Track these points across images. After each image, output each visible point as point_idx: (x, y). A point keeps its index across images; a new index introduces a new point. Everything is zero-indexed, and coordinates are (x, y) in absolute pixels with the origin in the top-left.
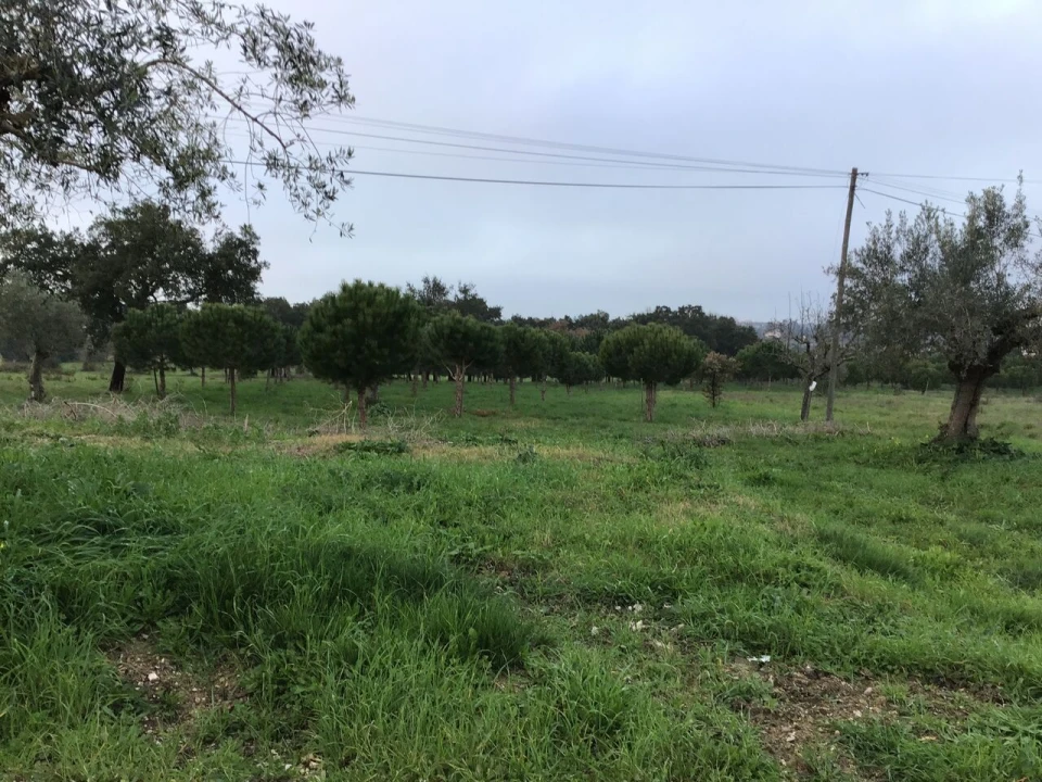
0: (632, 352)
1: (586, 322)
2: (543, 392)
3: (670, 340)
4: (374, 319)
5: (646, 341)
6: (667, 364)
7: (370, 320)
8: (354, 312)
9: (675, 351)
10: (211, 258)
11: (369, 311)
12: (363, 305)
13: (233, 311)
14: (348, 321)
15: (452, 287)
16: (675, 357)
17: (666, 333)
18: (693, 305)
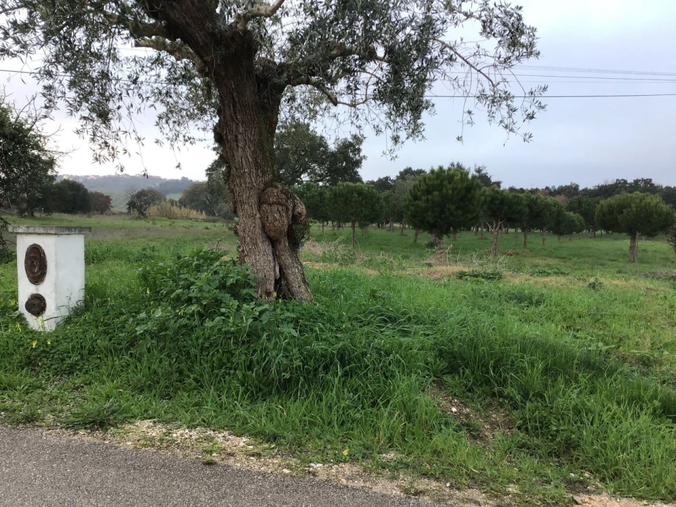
0: (622, 213)
1: (562, 191)
2: (544, 240)
3: (652, 204)
4: (453, 192)
5: (633, 205)
6: (650, 222)
7: (450, 192)
8: (440, 187)
9: (656, 212)
10: (333, 154)
11: (450, 186)
12: (445, 183)
13: (356, 187)
14: (436, 193)
15: (470, 169)
16: (656, 216)
17: (648, 200)
18: (645, 178)
